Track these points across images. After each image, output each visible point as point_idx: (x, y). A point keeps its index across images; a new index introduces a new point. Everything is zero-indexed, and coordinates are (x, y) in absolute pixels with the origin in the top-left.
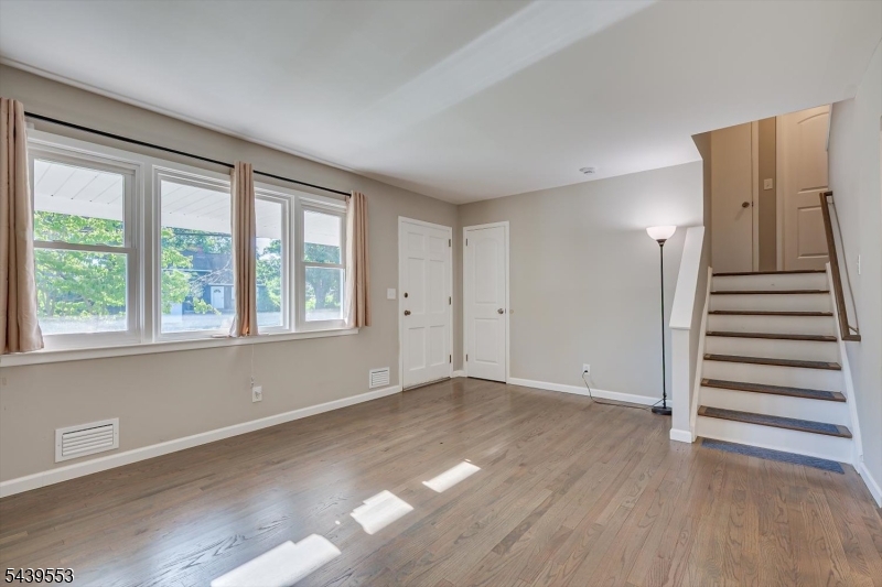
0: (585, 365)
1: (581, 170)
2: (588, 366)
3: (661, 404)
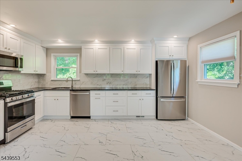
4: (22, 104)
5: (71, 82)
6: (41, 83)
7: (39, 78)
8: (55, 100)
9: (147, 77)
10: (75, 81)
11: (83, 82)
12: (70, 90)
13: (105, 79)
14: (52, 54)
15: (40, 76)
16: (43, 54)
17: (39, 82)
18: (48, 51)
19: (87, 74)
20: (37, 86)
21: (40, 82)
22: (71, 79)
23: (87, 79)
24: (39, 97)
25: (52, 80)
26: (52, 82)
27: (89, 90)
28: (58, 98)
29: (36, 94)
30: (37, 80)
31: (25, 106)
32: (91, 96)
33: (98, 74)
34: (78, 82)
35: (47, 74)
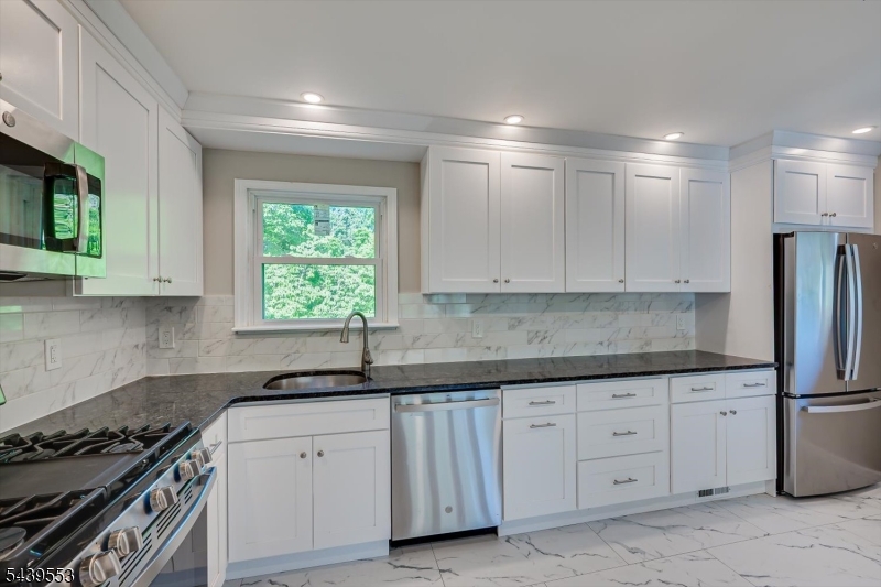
5: (360, 340)
6: (170, 354)
7: (153, 322)
8: (303, 456)
9: (688, 308)
10: (375, 330)
11: (416, 339)
12: (396, 392)
13: (520, 321)
14: (240, 185)
15: (164, 311)
16: (185, 173)
17: (156, 347)
20: (144, 374)
21: (162, 345)
22: (361, 325)
26: (243, 344)
27: (496, 386)
28: (320, 443)
30: (139, 335)
33: (487, 295)
34: (387, 340)
35: (211, 300)
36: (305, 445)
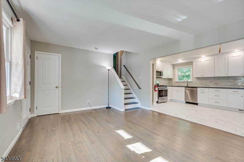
0: (88, 101)
1: (95, 48)
2: (89, 101)
3: (108, 106)
4: (162, 90)
5: (187, 83)
7: (169, 81)
10: (189, 82)
11: (195, 83)
12: (185, 87)
13: (212, 81)
14: (176, 67)
15: (170, 80)
16: (171, 68)
17: (169, 83)
18: (174, 66)
19: (198, 78)
22: (187, 81)
23: (197, 81)
24: (169, 89)
25: (176, 82)
26: (176, 83)
27: (197, 87)
29: (168, 87)
30: (168, 82)
31: (163, 91)
32: (198, 91)
34: (191, 83)
35: (174, 79)
36: (177, 91)
